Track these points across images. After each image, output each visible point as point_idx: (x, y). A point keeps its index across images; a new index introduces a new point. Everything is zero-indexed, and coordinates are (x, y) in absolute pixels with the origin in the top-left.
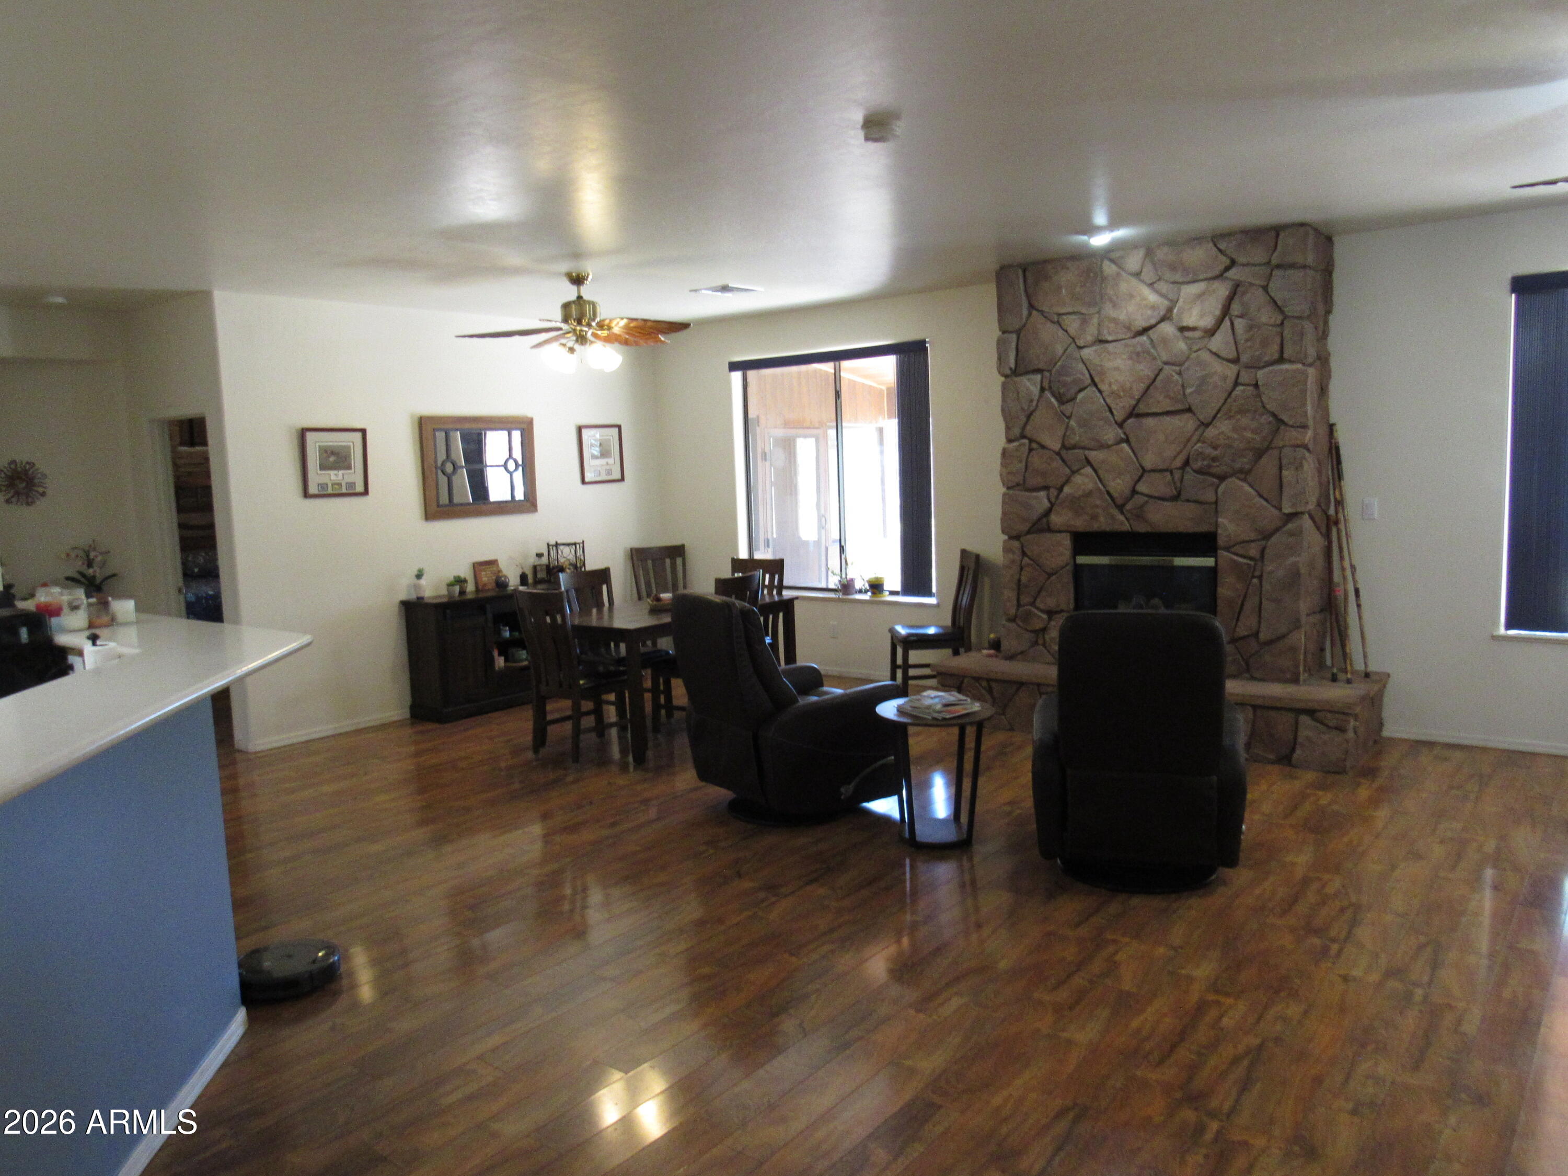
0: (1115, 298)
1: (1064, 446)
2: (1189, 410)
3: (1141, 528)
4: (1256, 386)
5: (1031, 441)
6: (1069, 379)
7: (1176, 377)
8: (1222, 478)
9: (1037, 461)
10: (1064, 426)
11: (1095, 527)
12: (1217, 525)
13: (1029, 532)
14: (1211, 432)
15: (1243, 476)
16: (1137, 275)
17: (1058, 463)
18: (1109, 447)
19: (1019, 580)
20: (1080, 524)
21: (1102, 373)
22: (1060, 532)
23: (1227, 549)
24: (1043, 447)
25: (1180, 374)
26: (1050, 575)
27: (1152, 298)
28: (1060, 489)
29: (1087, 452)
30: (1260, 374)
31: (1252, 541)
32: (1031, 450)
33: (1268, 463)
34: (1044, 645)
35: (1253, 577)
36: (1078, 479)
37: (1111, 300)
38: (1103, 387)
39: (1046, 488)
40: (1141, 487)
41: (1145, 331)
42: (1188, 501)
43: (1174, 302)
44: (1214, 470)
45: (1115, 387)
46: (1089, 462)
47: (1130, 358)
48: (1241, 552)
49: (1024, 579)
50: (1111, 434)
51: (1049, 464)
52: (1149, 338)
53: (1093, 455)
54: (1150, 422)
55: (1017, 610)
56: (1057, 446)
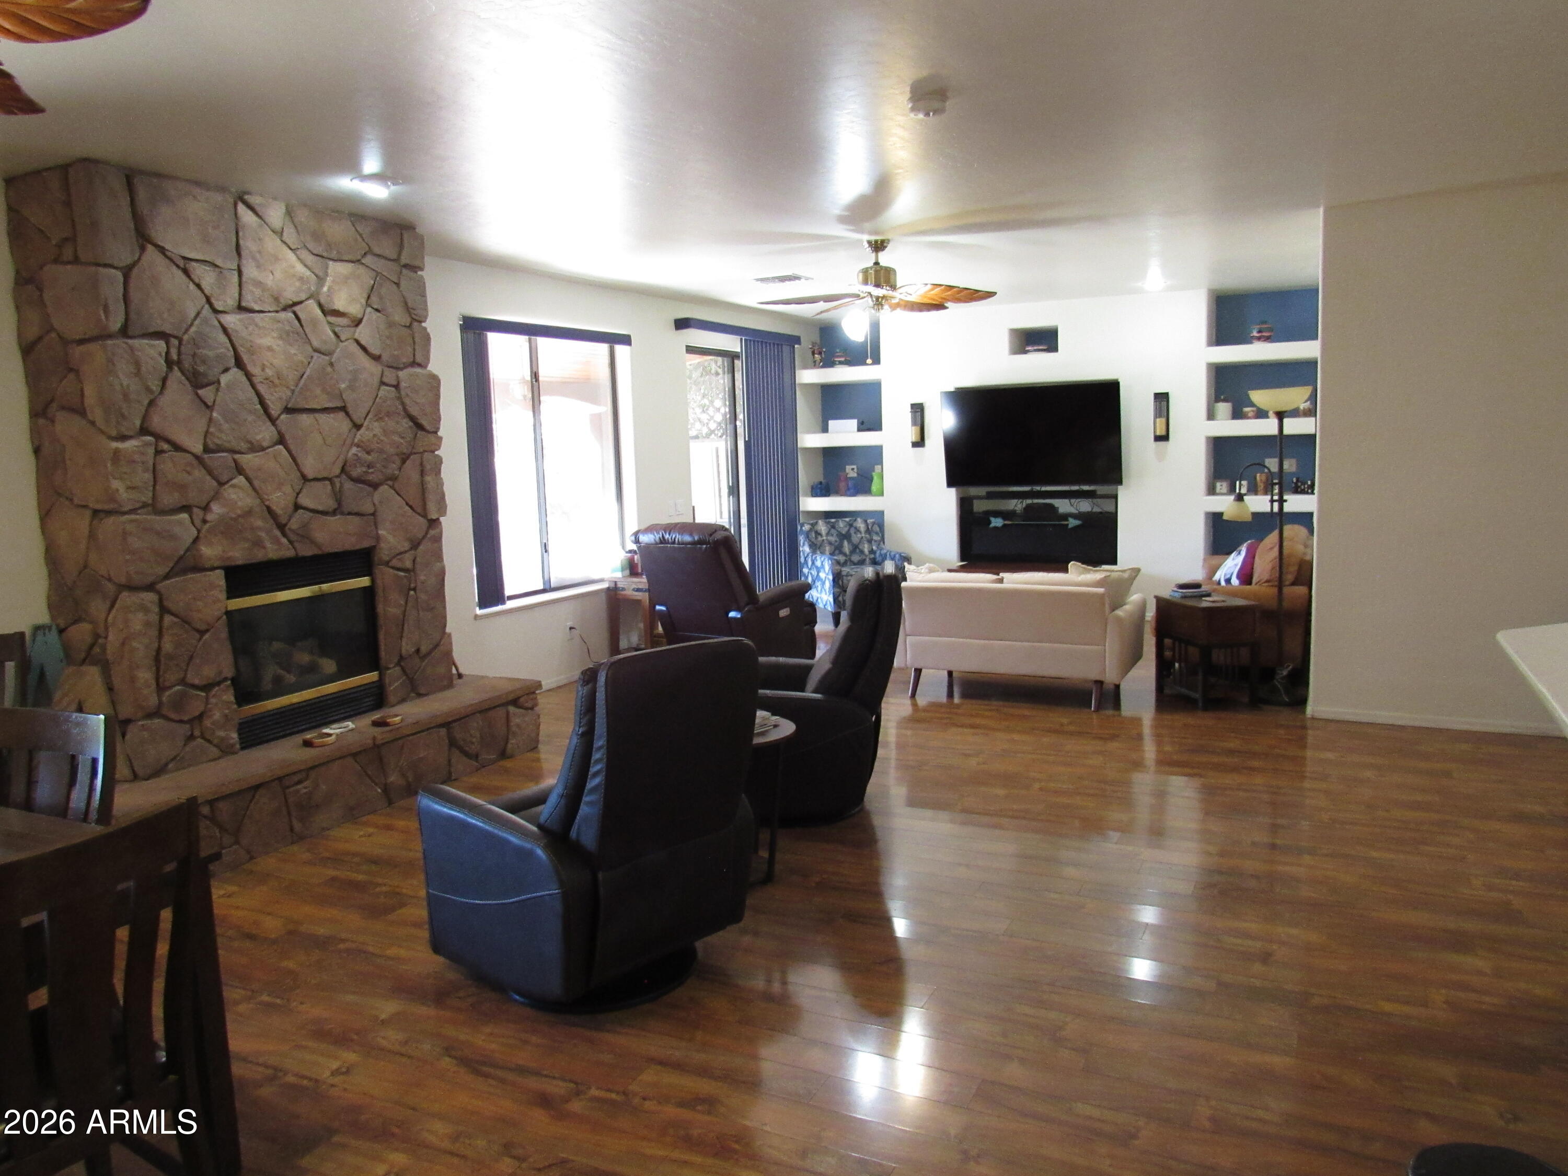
0: (258, 256)
1: (207, 450)
2: (344, 409)
3: (306, 551)
4: (397, 386)
5: (158, 437)
6: (211, 354)
7: (329, 369)
8: (375, 486)
9: (171, 466)
10: (204, 421)
11: (260, 556)
12: (378, 538)
13: (167, 577)
14: (362, 435)
15: (390, 483)
16: (280, 233)
17: (199, 473)
18: (263, 449)
19: (159, 650)
20: (239, 555)
21: (251, 351)
22: (213, 569)
23: (387, 564)
24: (177, 448)
25: (331, 364)
26: (202, 633)
27: (300, 268)
28: (206, 508)
29: (237, 456)
30: (401, 374)
31: (406, 552)
32: (158, 452)
33: (411, 470)
34: (203, 737)
35: (410, 589)
36: (230, 493)
37: (254, 258)
38: (254, 370)
39: (186, 508)
40: (304, 501)
41: (291, 306)
42: (350, 514)
43: (321, 280)
44: (370, 477)
45: (269, 372)
46: (240, 470)
47: (281, 338)
48: (399, 565)
49: (168, 646)
50: (265, 433)
51: (188, 473)
52: (295, 313)
53: (248, 460)
54: (305, 419)
55: (159, 696)
56: (198, 448)
